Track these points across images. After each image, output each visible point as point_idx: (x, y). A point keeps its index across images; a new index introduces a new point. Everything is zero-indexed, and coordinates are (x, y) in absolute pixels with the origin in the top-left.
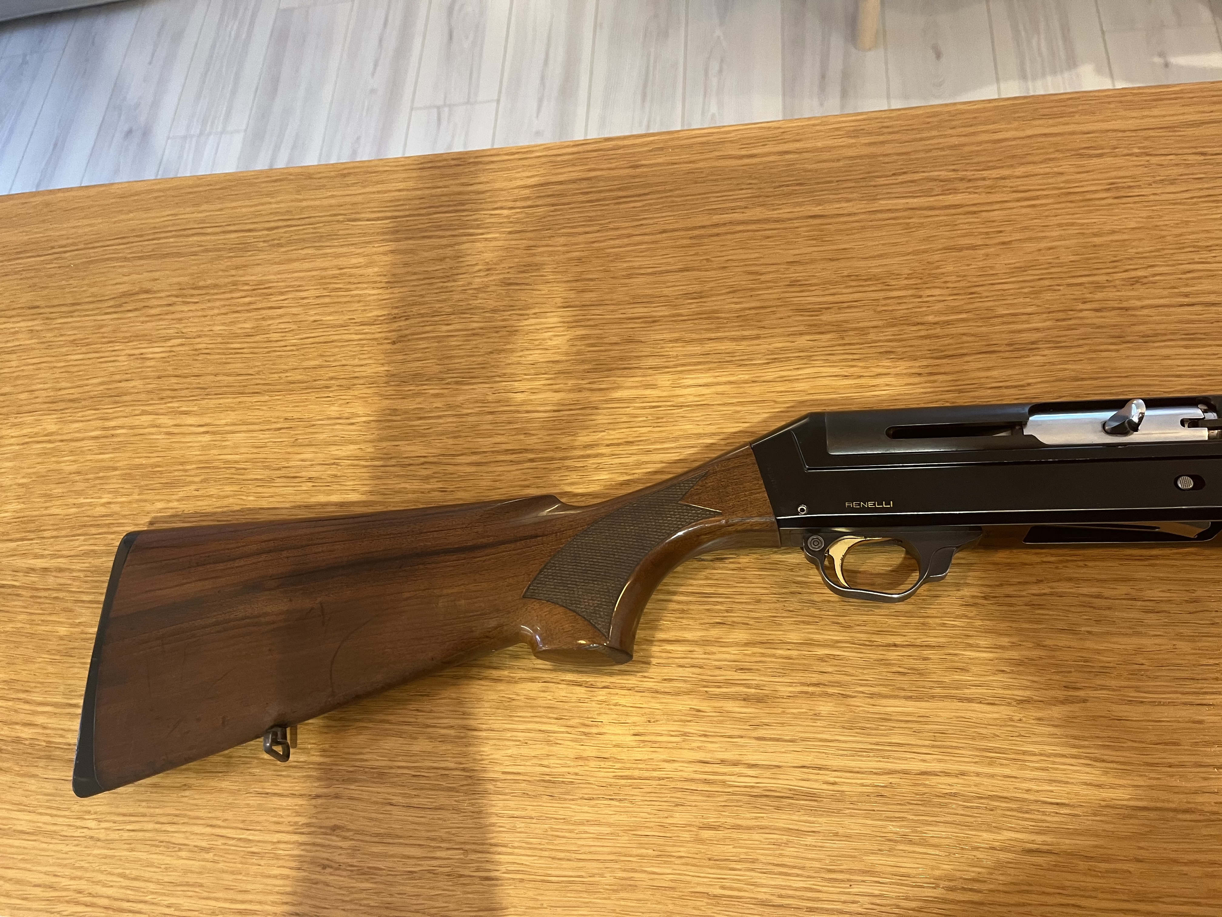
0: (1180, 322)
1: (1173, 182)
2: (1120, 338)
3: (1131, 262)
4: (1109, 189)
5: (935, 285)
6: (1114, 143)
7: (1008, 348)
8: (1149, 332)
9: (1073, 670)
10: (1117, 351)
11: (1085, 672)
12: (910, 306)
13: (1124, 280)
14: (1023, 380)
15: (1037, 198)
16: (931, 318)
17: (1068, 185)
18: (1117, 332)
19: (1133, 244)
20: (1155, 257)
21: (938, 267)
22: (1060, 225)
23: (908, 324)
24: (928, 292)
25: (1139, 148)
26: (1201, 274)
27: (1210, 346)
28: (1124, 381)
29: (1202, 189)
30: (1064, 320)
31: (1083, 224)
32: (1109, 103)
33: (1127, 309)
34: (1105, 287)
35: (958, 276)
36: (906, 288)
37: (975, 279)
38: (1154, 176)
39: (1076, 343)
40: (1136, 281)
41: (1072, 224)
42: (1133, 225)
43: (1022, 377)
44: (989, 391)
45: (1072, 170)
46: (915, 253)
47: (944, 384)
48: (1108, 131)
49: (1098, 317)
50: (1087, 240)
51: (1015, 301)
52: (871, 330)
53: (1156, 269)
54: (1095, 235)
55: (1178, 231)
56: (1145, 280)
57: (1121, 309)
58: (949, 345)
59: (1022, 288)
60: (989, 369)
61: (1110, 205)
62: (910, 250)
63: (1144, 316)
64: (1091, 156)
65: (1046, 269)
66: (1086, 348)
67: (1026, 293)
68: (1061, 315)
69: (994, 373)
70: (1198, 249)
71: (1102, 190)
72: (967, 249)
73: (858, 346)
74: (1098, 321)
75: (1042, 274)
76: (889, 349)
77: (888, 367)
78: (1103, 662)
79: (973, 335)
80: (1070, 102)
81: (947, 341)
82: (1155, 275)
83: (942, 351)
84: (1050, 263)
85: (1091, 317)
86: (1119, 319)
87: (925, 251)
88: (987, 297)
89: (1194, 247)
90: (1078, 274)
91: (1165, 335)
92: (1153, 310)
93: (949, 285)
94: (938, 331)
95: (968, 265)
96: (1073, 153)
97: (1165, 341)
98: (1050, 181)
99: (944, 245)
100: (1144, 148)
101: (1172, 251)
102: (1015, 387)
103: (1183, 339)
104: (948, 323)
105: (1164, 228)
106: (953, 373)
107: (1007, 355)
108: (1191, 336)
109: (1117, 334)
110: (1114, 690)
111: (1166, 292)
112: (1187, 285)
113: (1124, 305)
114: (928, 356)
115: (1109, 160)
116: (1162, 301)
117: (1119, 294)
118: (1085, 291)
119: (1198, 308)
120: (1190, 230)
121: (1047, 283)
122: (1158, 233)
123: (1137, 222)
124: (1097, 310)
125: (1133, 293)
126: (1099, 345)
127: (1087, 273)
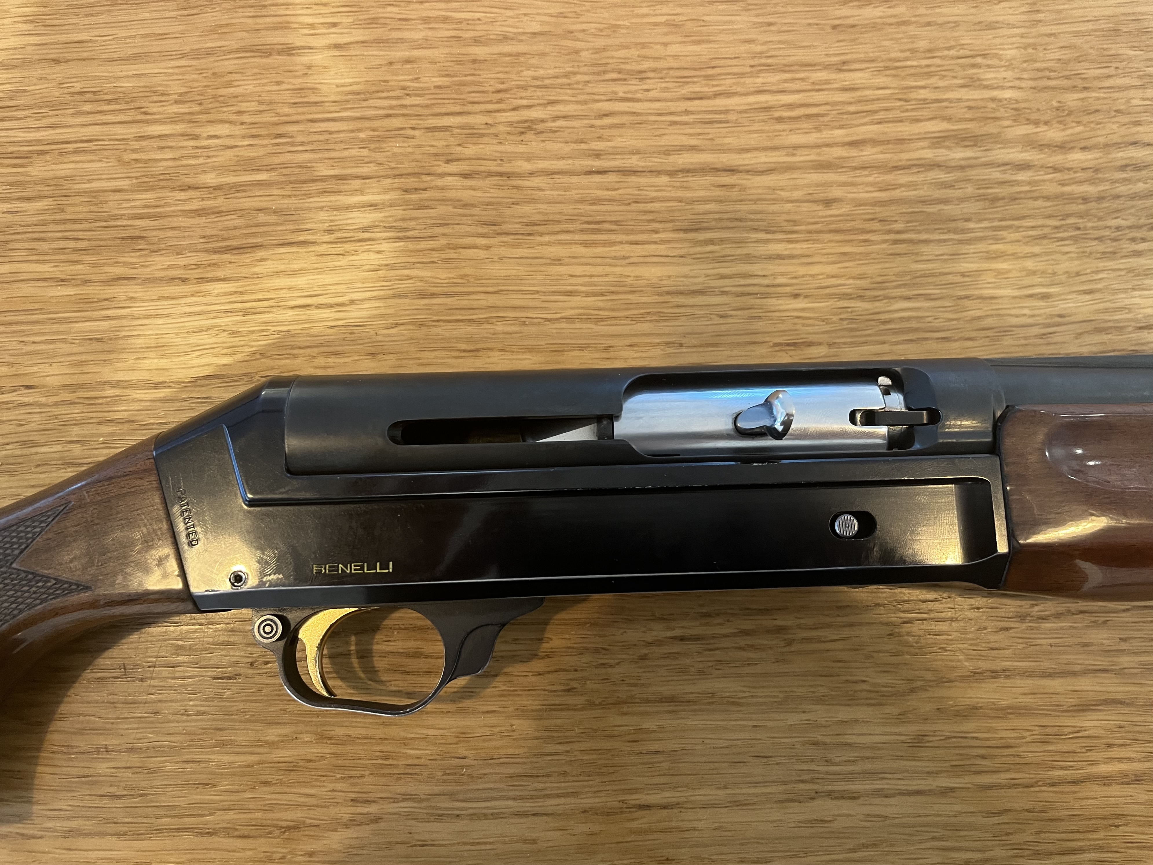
0: (581, 201)
2: (494, 226)
3: (523, 94)
5: (224, 116)
7: (327, 238)
8: (537, 218)
9: (367, 773)
10: (487, 248)
11: (384, 775)
12: (178, 154)
13: (511, 124)
14: (344, 294)
16: (211, 179)
18: (491, 214)
20: (562, 86)
21: (229, 85)
22: (426, 20)
23: (173, 189)
24: (211, 130)
26: (625, 119)
27: (621, 243)
28: (492, 300)
30: (417, 190)
31: (460, 21)
33: (509, 176)
34: (482, 135)
35: (261, 103)
36: (175, 119)
37: (287, 110)
39: (429, 232)
40: (528, 128)
41: (445, 19)
42: (536, 27)
43: (342, 288)
44: (291, 313)
46: (196, 54)
47: (222, 299)
49: (465, 188)
50: (464, 50)
51: (346, 153)
52: (112, 197)
53: (560, 107)
54: (477, 41)
55: (600, 43)
56: (540, 127)
57: (501, 174)
58: (235, 228)
59: (360, 130)
60: (294, 273)
62: (187, 49)
63: (532, 188)
65: (398, 98)
66: (443, 241)
67: (362, 141)
68: (411, 182)
69: (301, 281)
70: (624, 76)
72: (279, 53)
73: (86, 226)
74: (466, 195)
75: (391, 108)
76: (137, 233)
77: (132, 266)
78: (410, 756)
79: (275, 212)
81: (234, 221)
82: (557, 118)
83: (224, 239)
84: (404, 89)
85: (456, 188)
86: (495, 193)
87: (210, 53)
88: (302, 144)
90: (443, 110)
91: (560, 222)
92: (547, 179)
93: (246, 118)
94: (220, 202)
95: (278, 83)
97: (557, 233)
99: (242, 44)
101: (586, 78)
102: (331, 306)
103: (583, 231)
104: (238, 188)
106: (237, 280)
107: (323, 248)
109: (491, 219)
110: (421, 800)
111: (567, 149)
112: (600, 138)
113: (507, 168)
114: (199, 247)
116: (561, 165)
117: (501, 148)
118: (452, 141)
119: (611, 178)
120: (617, 42)
121: (397, 123)
122: (570, 43)
123: (542, 23)
124: (466, 176)
125: (521, 148)
126: (462, 236)
127: (457, 109)
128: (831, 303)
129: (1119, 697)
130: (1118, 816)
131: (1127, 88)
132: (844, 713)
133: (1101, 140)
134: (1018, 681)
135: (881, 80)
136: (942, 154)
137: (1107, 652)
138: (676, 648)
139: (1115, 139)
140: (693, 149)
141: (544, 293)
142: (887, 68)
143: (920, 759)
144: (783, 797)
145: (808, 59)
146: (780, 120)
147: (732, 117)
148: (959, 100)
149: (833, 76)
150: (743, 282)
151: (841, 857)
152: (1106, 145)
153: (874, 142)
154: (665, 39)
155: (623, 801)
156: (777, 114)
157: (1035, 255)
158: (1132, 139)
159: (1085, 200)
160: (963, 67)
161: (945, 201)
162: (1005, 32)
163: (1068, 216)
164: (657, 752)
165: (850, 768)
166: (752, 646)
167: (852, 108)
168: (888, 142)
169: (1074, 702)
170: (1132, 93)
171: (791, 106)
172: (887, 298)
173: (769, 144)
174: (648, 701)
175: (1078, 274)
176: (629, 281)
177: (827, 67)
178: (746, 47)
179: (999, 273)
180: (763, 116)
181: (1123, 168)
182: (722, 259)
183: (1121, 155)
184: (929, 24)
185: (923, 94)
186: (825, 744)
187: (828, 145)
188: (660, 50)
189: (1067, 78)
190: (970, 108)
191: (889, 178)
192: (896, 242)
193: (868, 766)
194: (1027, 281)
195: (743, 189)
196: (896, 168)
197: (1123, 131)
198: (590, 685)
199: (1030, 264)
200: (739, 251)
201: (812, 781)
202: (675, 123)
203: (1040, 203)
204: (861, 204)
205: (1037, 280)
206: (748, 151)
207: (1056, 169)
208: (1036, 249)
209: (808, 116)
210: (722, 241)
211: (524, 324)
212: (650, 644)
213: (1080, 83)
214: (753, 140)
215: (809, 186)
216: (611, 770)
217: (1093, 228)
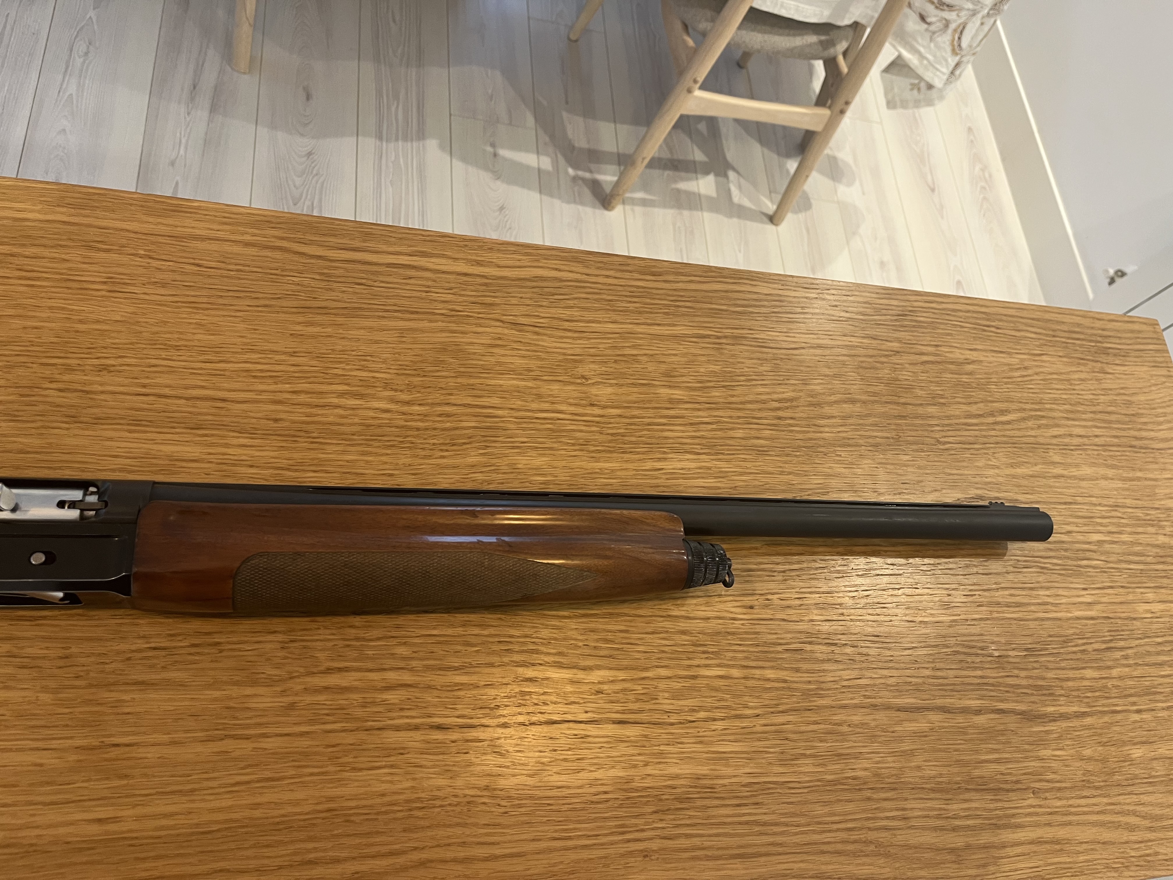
0: (130, 409)
1: (164, 285)
2: (74, 419)
3: (105, 351)
4: (105, 283)
6: (124, 241)
8: (101, 415)
10: (68, 429)
13: (93, 366)
15: (38, 279)
17: (69, 273)
18: (72, 412)
19: (112, 335)
20: (128, 349)
22: (50, 308)
25: (145, 250)
26: (162, 369)
27: (152, 432)
29: (188, 296)
30: (28, 396)
31: (72, 310)
32: (131, 205)
33: (87, 392)
34: (75, 370)
38: (149, 278)
39: (32, 418)
40: (105, 368)
41: (63, 309)
42: (119, 318)
45: (79, 259)
48: (122, 230)
49: (59, 397)
50: (71, 325)
53: (125, 360)
54: (81, 322)
55: (156, 329)
56: (112, 369)
57: (83, 391)
61: (102, 296)
63: (101, 400)
64: (99, 250)
65: (25, 346)
66: (39, 424)
68: (26, 391)
70: (167, 347)
71: (99, 282)
74: (59, 400)
75: (21, 351)
80: (96, 197)
82: (122, 365)
84: (30, 342)
85: (54, 397)
86: (77, 401)
89: (165, 345)
90: (52, 355)
91: (115, 419)
92: (111, 396)
96: (84, 244)
97: (112, 424)
98: (55, 265)
100: (150, 250)
101: (144, 346)
103: (128, 424)
105: (144, 324)
108: (137, 422)
109: (72, 414)
111: (127, 381)
112: (147, 377)
113: (87, 388)
115: (115, 256)
116: (121, 389)
117: (85, 378)
118: (56, 371)
119: (152, 398)
120: (165, 330)
121: (23, 359)
122: (137, 328)
123: (122, 316)
124: (60, 390)
125: (98, 379)
126: (52, 421)
127: (62, 355)
128: (271, 471)
129: (409, 683)
130: (404, 748)
131: (446, 377)
132: (249, 691)
133: (430, 401)
134: (353, 674)
135: (314, 363)
136: (343, 401)
137: (404, 658)
138: (150, 654)
139: (438, 401)
140: (203, 387)
141: (100, 456)
142: (318, 357)
143: (289, 716)
144: (205, 739)
145: (275, 349)
146: (255, 377)
147: (227, 373)
148: (355, 376)
149: (287, 358)
150: (221, 457)
151: (235, 772)
152: (433, 404)
153: (307, 393)
154: (194, 331)
155: (102, 742)
156: (254, 374)
157: (387, 454)
158: (447, 402)
159: (418, 429)
160: (360, 360)
161: (342, 425)
162: (384, 345)
163: (408, 436)
164: (128, 713)
165: (248, 721)
166: (198, 653)
167: (297, 375)
168: (313, 393)
169: (384, 685)
170: (449, 380)
171: (261, 371)
172: (303, 470)
173: (246, 388)
174: (128, 684)
175: (410, 465)
176: (153, 452)
177: (285, 353)
178: (241, 339)
179: (367, 462)
180: (245, 374)
181: (440, 415)
182: (212, 445)
183: (440, 409)
184: (343, 338)
185: (336, 371)
186: (234, 708)
187: (281, 392)
188: (190, 337)
189: (415, 370)
190: (361, 380)
191: (314, 411)
192: (312, 443)
193: (258, 720)
194: (381, 467)
195: (228, 410)
196: (317, 406)
197: (442, 397)
198: (92, 674)
199: (384, 459)
200: (222, 441)
201: (224, 729)
202: (194, 373)
203: (393, 429)
204: (294, 422)
205: (387, 466)
206: (234, 391)
207: (404, 414)
208: (389, 452)
209: (271, 377)
210: (212, 435)
211: (83, 471)
212: (133, 651)
213: (422, 373)
214: (237, 386)
215: (267, 411)
216: (98, 723)
217: (421, 443)
